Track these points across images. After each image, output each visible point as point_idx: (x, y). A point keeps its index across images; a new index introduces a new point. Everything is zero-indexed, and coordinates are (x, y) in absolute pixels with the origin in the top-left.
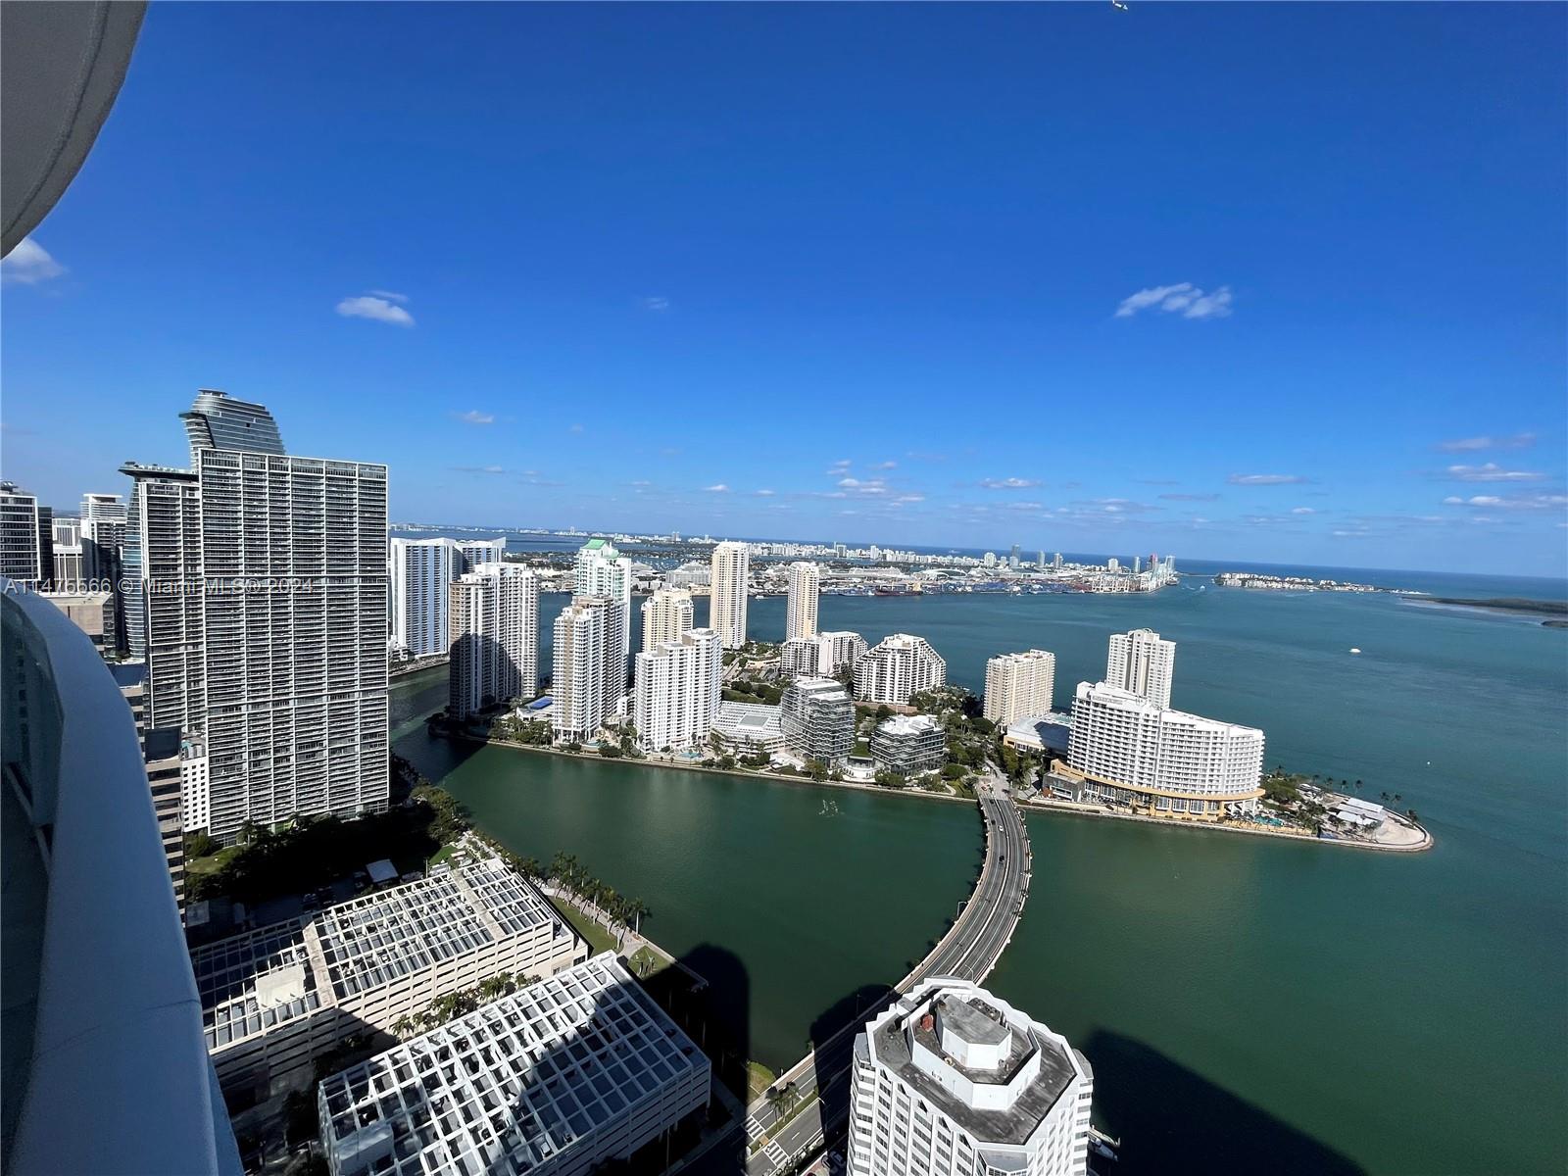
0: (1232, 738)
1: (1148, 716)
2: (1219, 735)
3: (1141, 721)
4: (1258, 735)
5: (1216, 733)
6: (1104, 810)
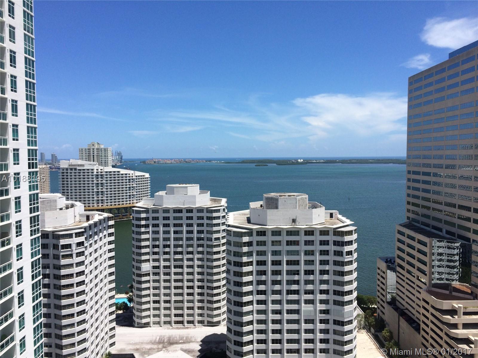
0: (136, 176)
1: (98, 170)
2: (131, 175)
3: (95, 173)
4: (147, 175)
5: (130, 174)
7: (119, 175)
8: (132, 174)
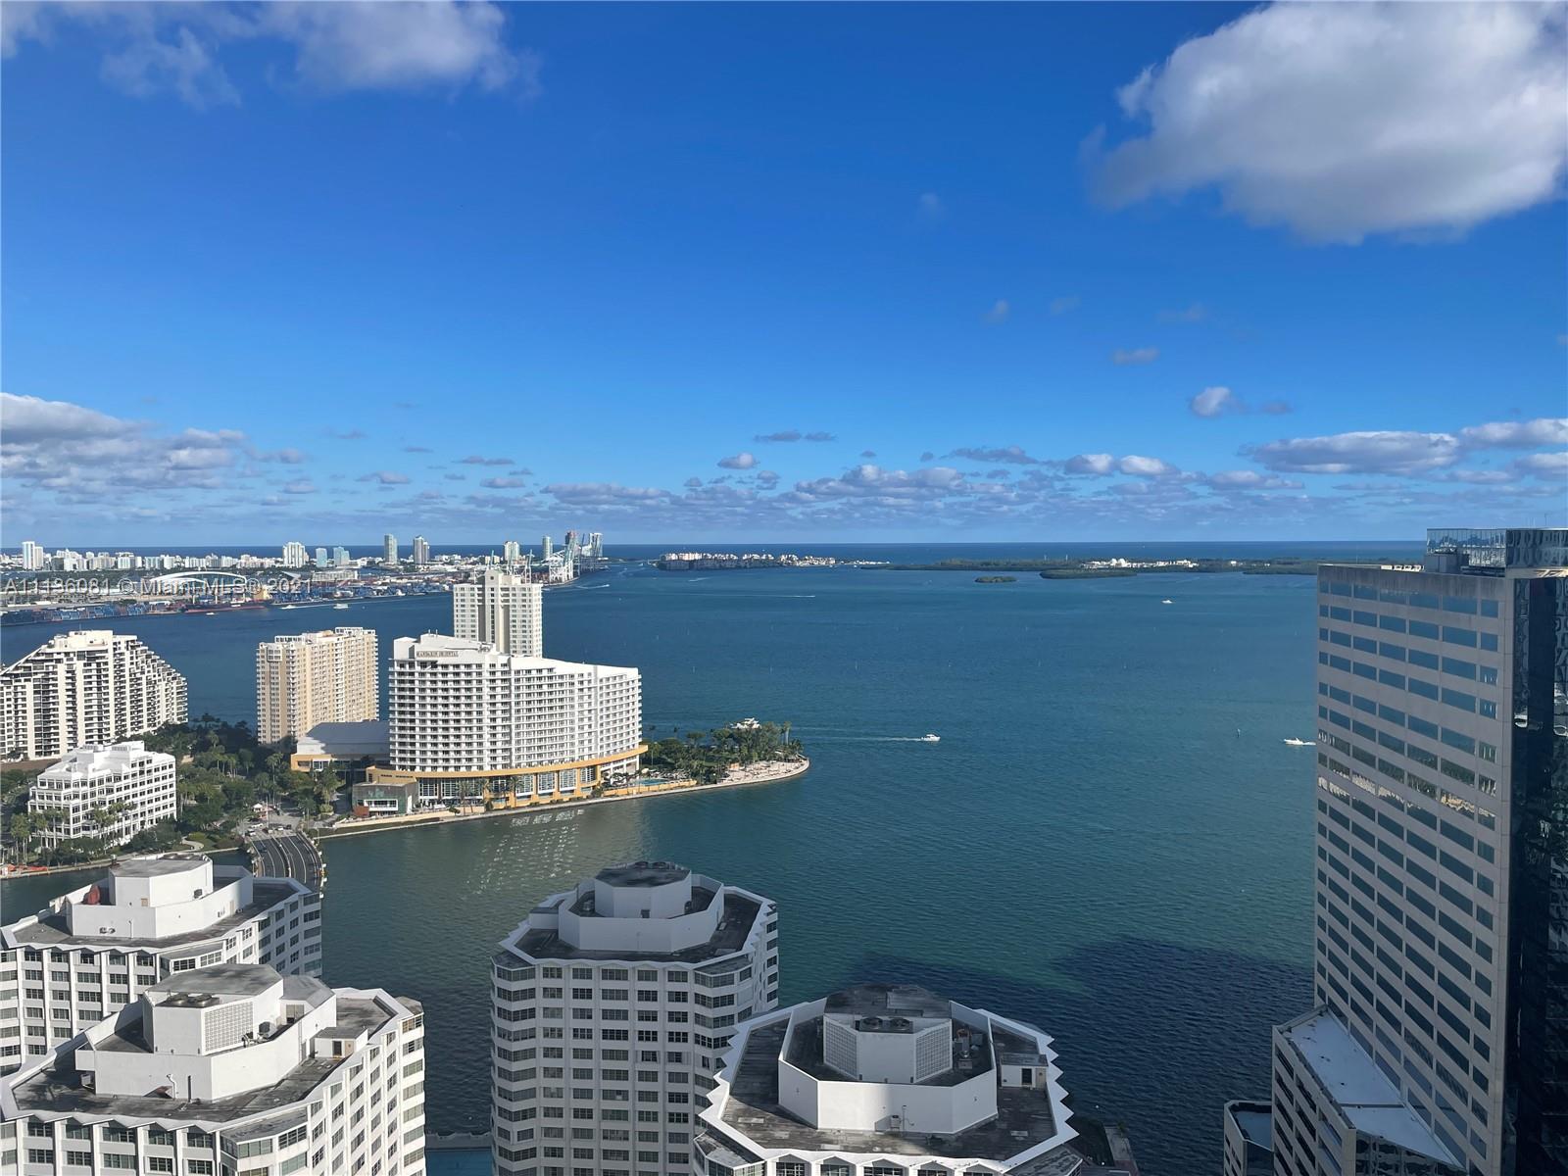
0: (601, 681)
1: (494, 665)
2: (586, 677)
3: (486, 675)
4: (633, 673)
5: (582, 676)
6: (444, 814)
7: (551, 678)
8: (590, 674)
